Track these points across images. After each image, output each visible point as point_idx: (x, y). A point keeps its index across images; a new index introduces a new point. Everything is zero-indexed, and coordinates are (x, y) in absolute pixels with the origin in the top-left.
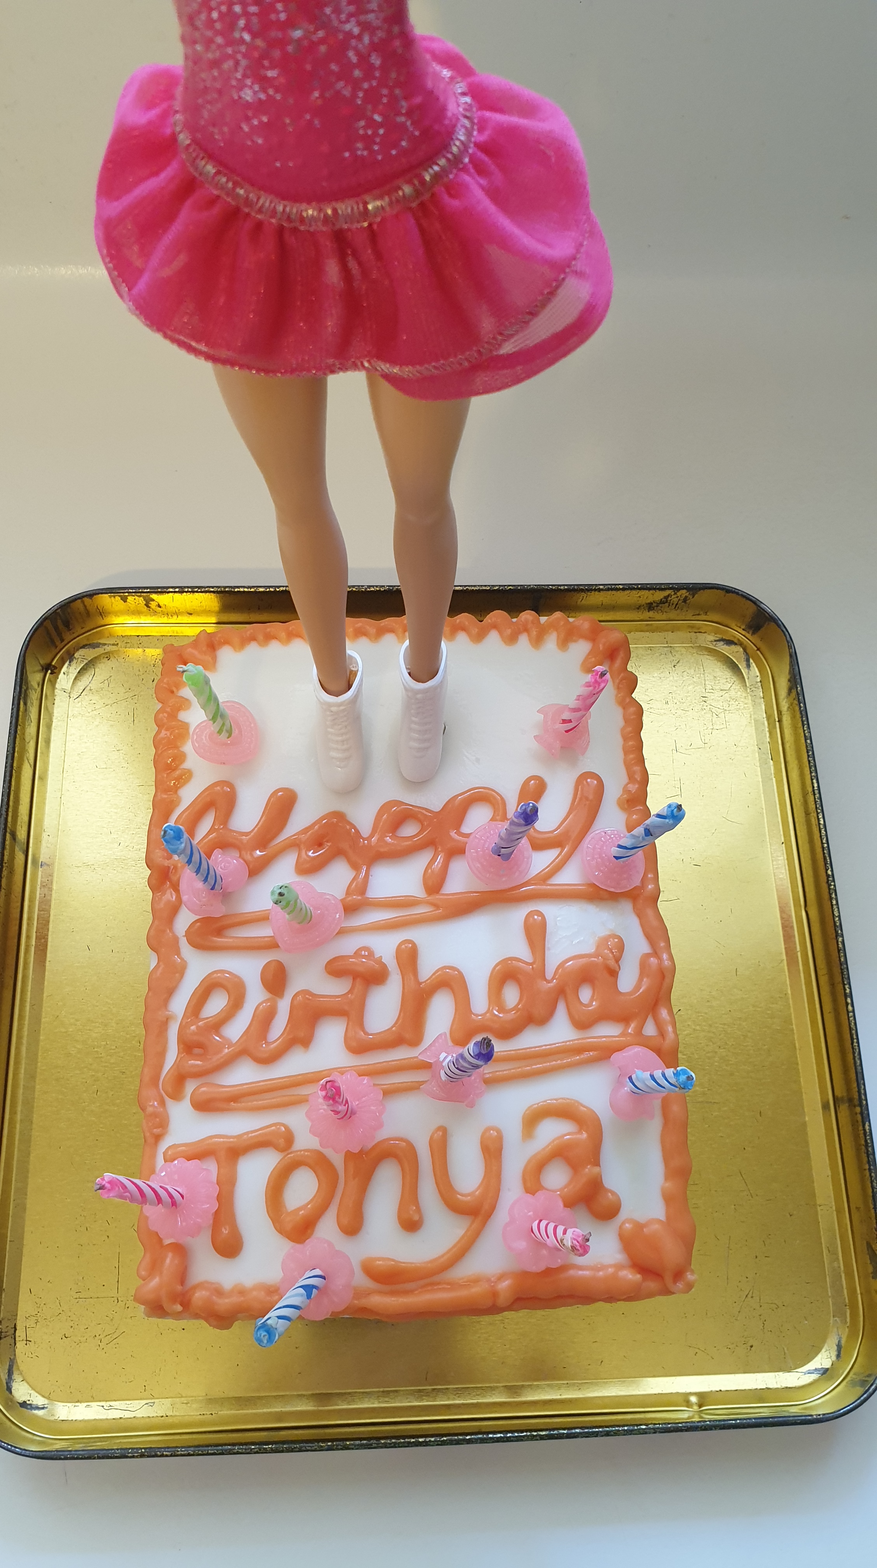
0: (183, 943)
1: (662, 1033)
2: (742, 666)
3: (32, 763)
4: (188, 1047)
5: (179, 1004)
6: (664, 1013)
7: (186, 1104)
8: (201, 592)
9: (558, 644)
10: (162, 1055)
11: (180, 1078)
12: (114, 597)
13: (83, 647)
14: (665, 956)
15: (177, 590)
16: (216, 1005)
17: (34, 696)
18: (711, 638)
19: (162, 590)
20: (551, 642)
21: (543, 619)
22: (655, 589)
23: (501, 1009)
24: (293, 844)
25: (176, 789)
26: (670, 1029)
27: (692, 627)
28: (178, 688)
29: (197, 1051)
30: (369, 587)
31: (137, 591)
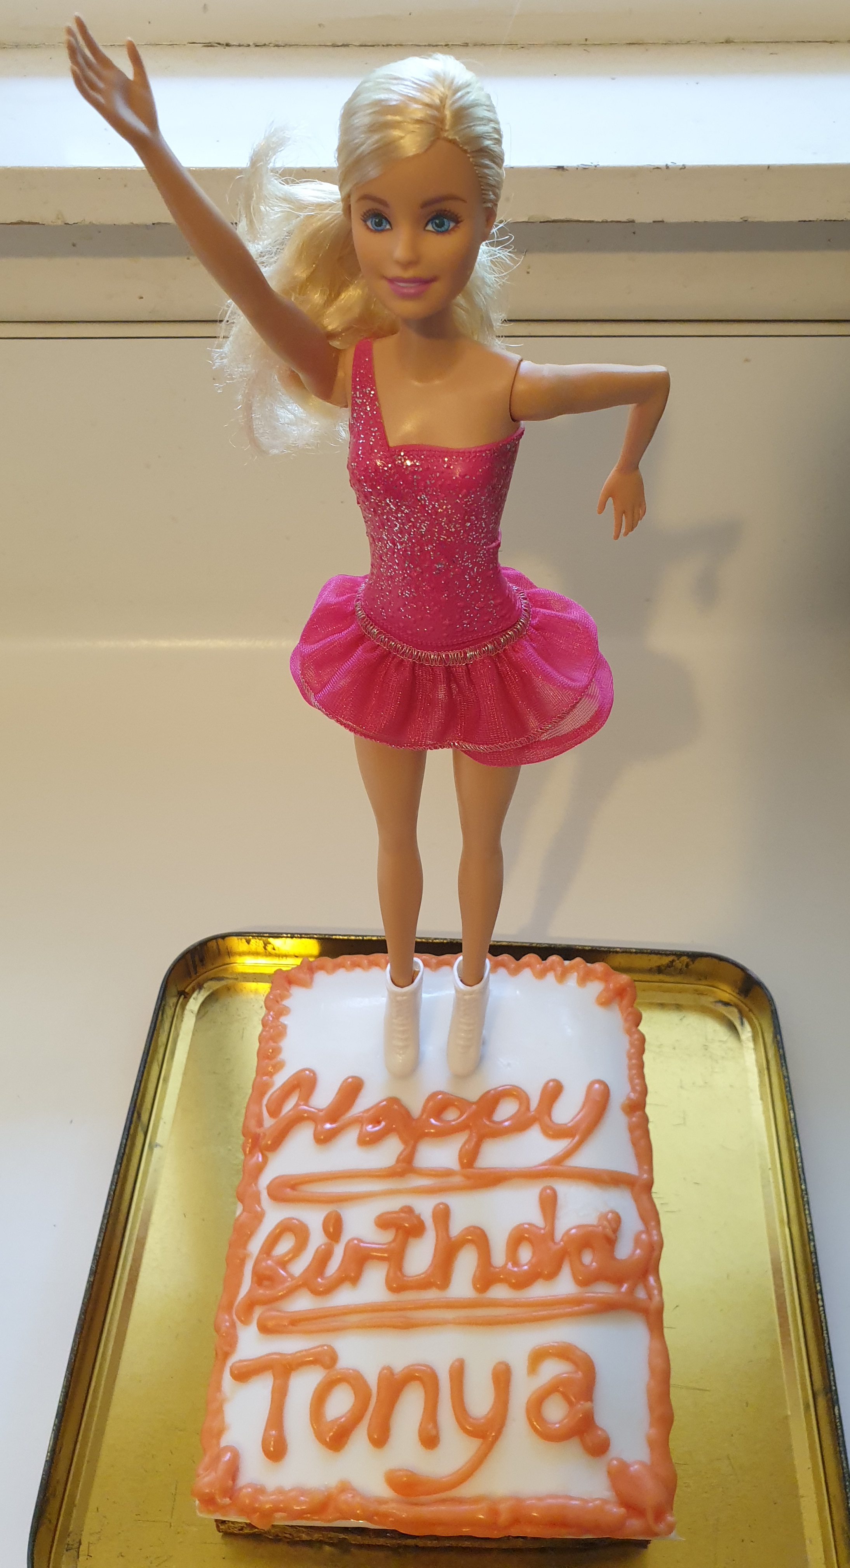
0: (264, 1195)
1: (650, 1297)
2: (737, 1024)
3: (160, 1064)
4: (260, 1278)
5: (255, 1246)
6: (652, 1280)
7: (253, 1328)
8: (307, 938)
9: (578, 982)
10: (238, 1286)
11: (251, 1305)
12: (241, 939)
13: (212, 979)
14: (655, 1232)
15: (289, 935)
16: (284, 1246)
17: (169, 1012)
18: (711, 999)
19: (277, 936)
20: (572, 980)
21: (567, 963)
22: (661, 954)
23: (516, 1263)
24: (358, 1121)
25: (271, 1075)
26: (656, 1292)
27: (696, 990)
28: (282, 1000)
29: (266, 1283)
30: (436, 939)
31: (259, 935)
